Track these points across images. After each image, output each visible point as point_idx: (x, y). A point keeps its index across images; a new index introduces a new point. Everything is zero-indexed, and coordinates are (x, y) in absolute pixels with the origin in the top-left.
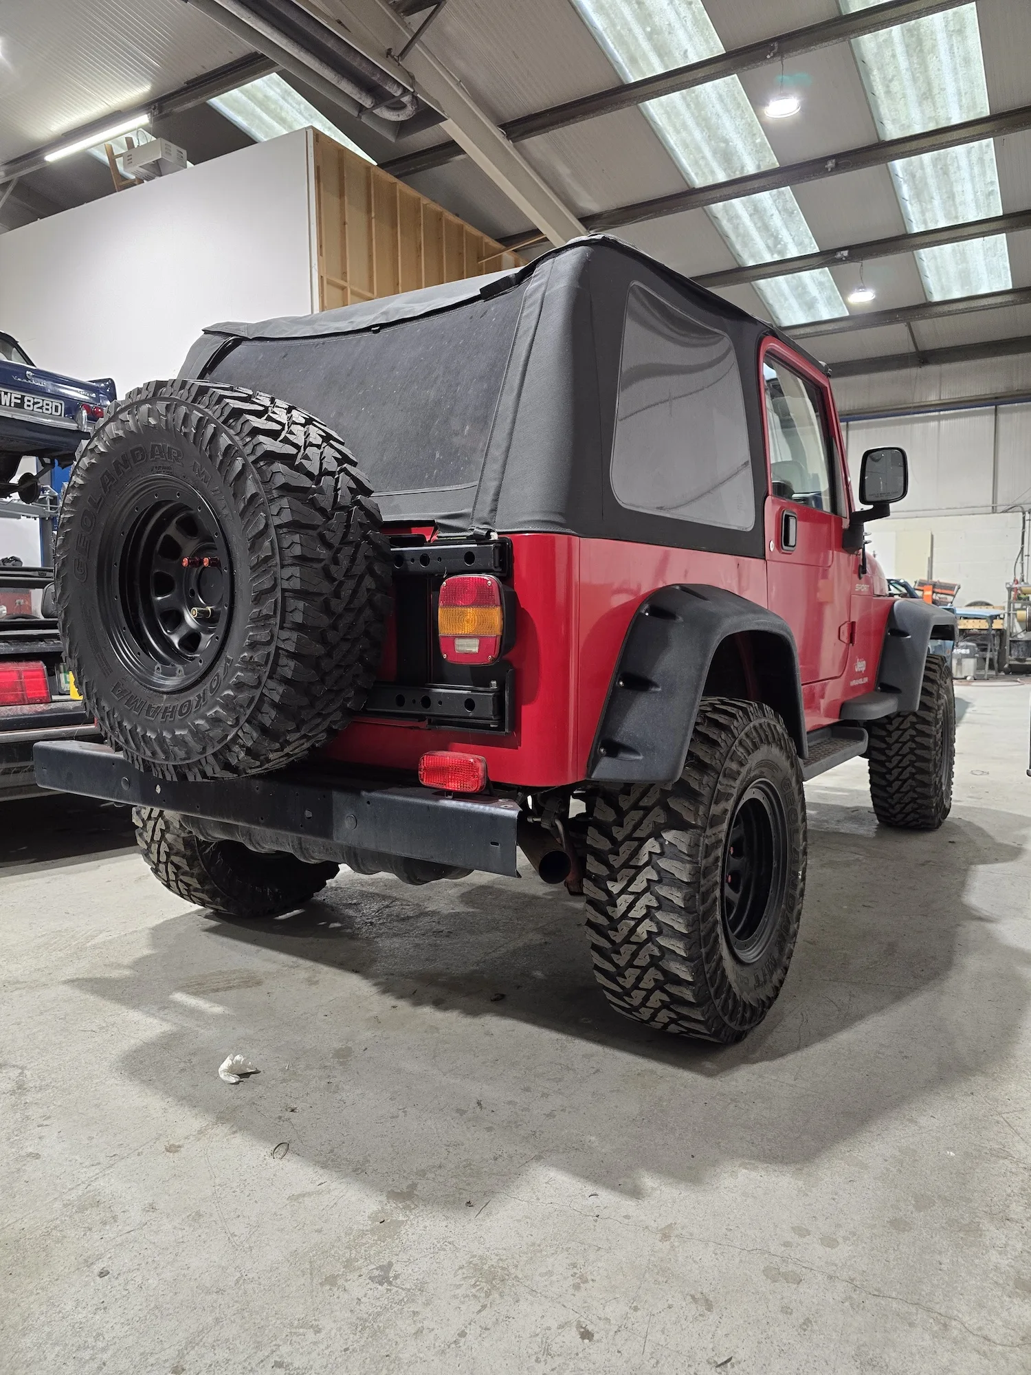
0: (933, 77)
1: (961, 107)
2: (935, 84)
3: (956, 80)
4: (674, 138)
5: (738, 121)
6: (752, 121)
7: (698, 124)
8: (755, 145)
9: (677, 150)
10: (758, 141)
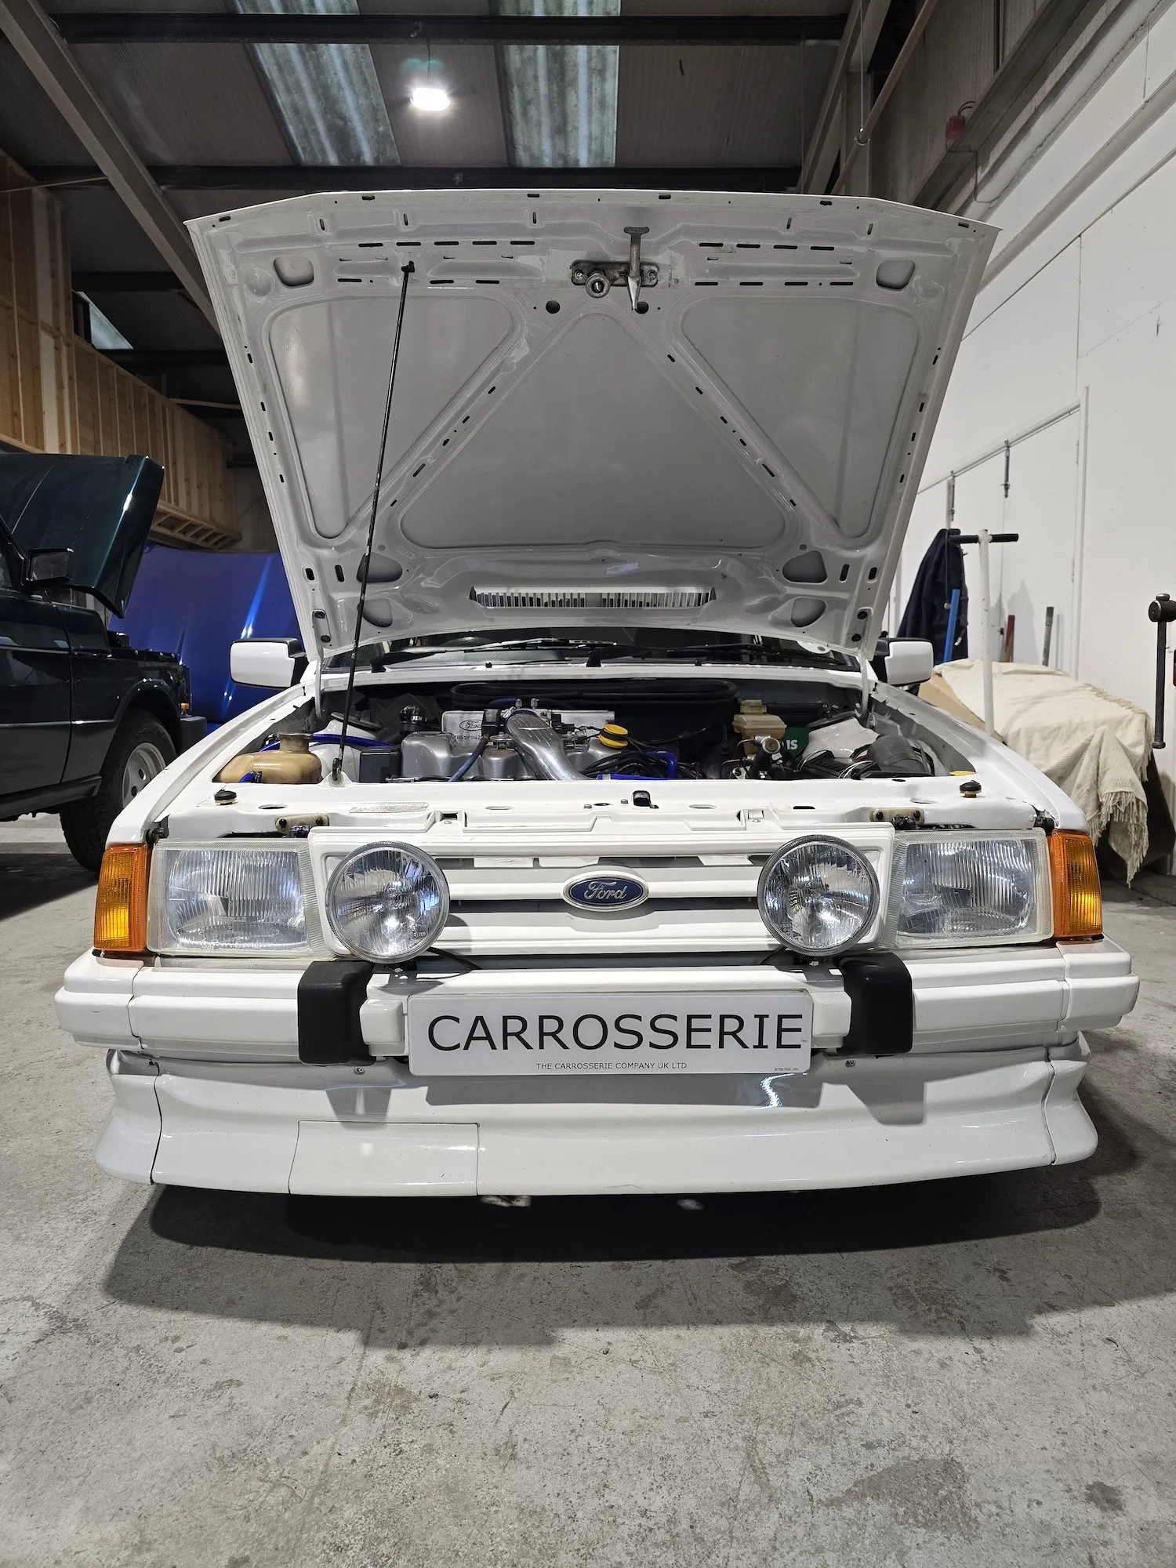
0: (569, 112)
1: (590, 151)
2: (570, 121)
3: (590, 122)
4: (284, 99)
5: (362, 101)
6: (378, 105)
7: (315, 91)
8: (377, 133)
9: (284, 113)
10: (381, 129)
